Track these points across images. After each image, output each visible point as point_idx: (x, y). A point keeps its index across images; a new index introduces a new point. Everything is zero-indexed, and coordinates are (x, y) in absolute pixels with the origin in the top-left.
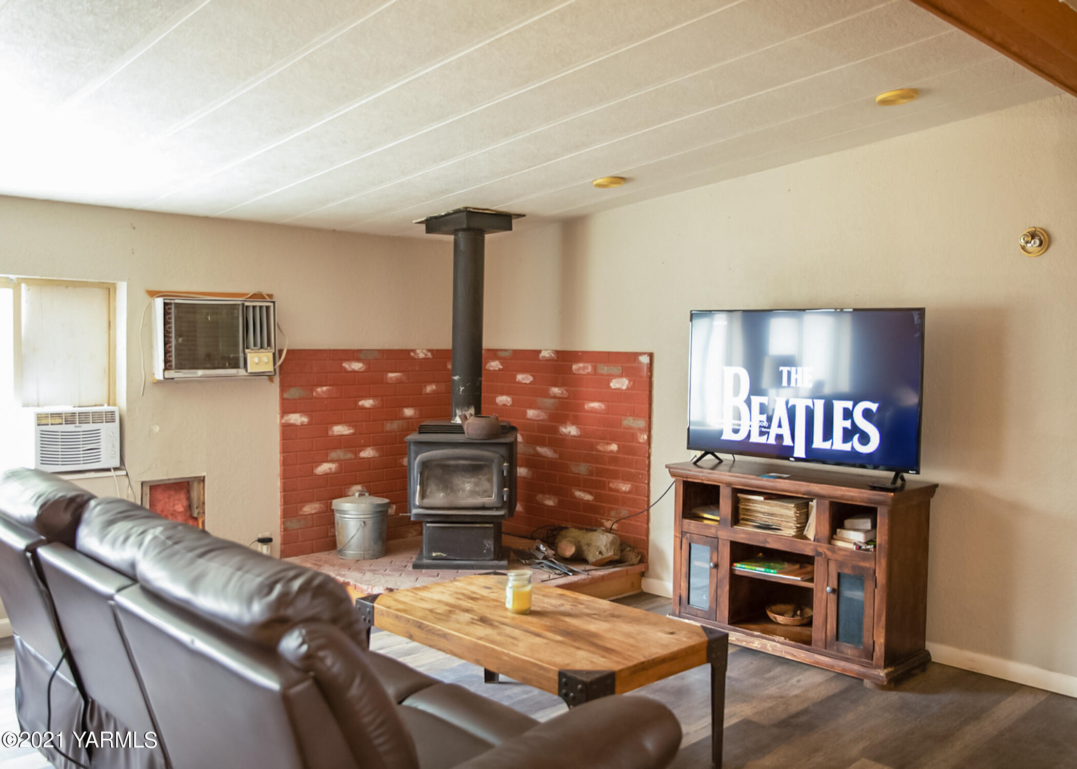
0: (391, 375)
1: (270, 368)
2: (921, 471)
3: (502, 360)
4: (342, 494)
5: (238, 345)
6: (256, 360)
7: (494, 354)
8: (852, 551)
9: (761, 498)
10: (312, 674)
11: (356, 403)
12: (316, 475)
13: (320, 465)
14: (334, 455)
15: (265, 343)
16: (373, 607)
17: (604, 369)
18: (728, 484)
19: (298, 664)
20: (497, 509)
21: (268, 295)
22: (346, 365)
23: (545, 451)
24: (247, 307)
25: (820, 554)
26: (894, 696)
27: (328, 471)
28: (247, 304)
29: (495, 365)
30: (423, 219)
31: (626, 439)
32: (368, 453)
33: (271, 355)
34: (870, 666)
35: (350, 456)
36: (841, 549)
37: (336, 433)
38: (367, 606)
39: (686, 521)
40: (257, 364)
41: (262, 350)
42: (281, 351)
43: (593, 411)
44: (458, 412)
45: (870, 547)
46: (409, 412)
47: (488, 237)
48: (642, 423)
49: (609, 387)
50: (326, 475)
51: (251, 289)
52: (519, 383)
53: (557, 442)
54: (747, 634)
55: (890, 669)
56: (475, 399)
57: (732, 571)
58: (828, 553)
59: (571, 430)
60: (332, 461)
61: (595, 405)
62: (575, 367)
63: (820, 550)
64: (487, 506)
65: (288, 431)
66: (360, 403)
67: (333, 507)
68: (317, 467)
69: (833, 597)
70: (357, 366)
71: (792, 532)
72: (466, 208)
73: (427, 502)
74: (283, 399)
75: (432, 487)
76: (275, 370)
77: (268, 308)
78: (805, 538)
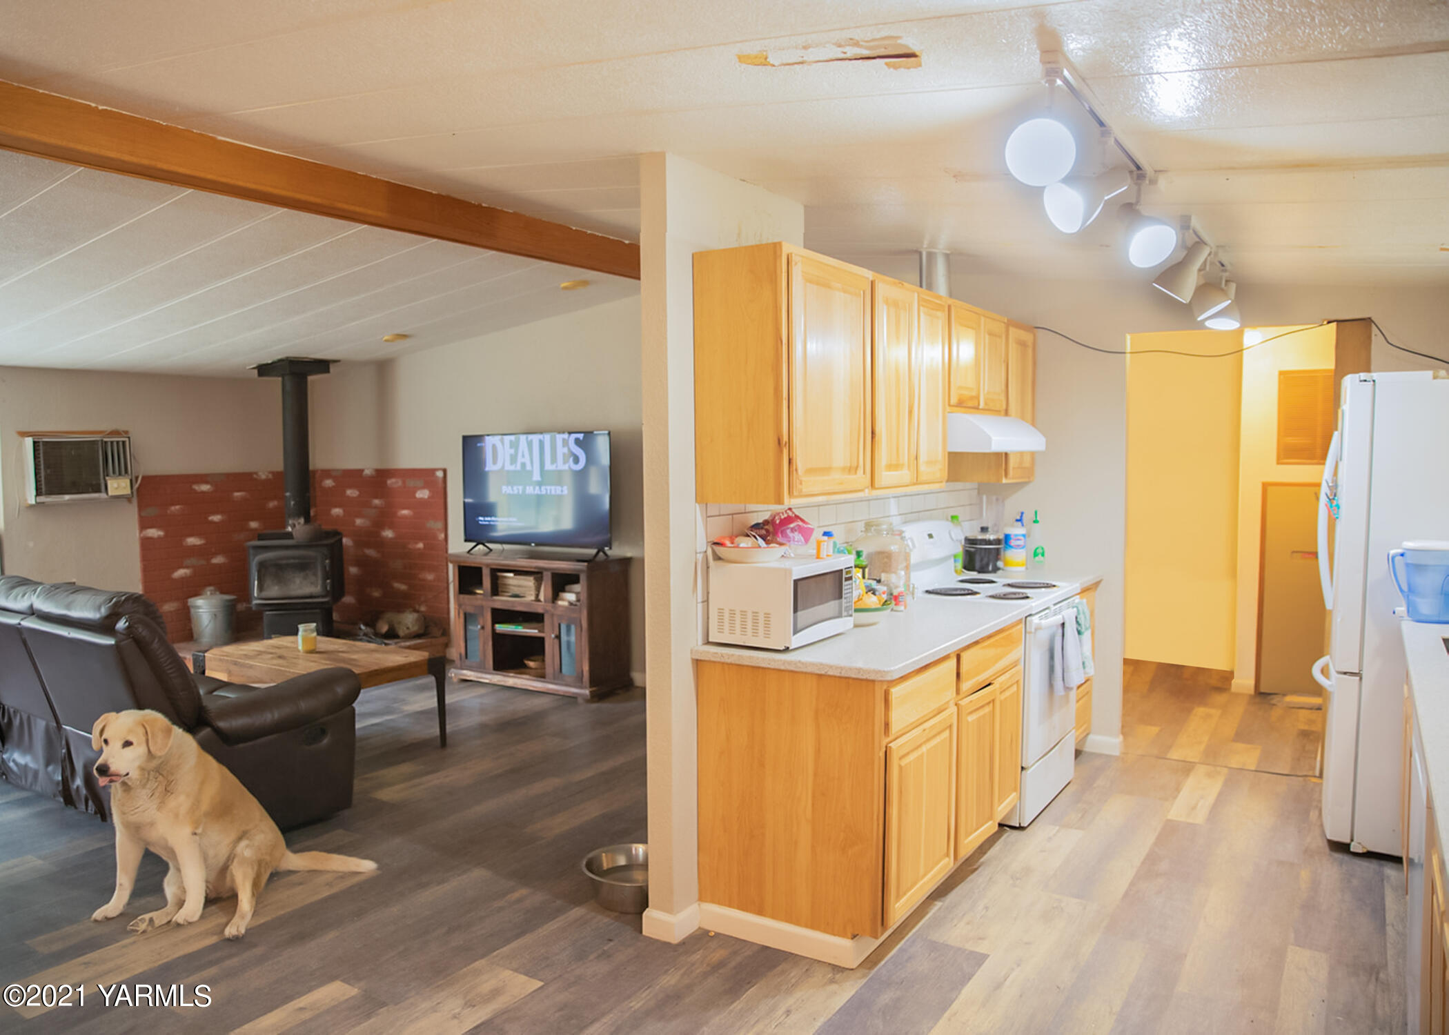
0: (237, 494)
1: (127, 491)
2: (613, 548)
3: (335, 478)
4: (197, 594)
5: (99, 474)
6: (116, 485)
7: (327, 473)
8: (566, 607)
9: (511, 575)
10: (131, 636)
11: (206, 518)
12: (173, 579)
13: (176, 571)
14: (188, 562)
15: (122, 471)
16: (204, 656)
17: (411, 483)
18: (487, 565)
19: (124, 632)
20: (323, 597)
21: (124, 432)
22: (196, 487)
23: (371, 552)
24: (106, 442)
25: (547, 611)
26: (595, 706)
27: (184, 575)
28: (105, 440)
29: (329, 483)
30: (255, 366)
31: (428, 537)
32: (218, 560)
33: (128, 481)
34: (581, 687)
35: (203, 562)
36: (560, 606)
37: (189, 544)
38: (201, 656)
39: (462, 596)
40: (117, 488)
41: (120, 477)
42: (137, 478)
43: (405, 517)
44: (290, 522)
45: (578, 603)
46: (254, 525)
47: (310, 378)
48: (440, 525)
49: (415, 497)
50: (182, 579)
51: (107, 426)
52: (348, 497)
53: (380, 544)
54: (504, 676)
55: (594, 689)
56: (304, 511)
57: (493, 630)
58: (552, 610)
59: (388, 534)
60: (187, 567)
61: (405, 512)
62: (389, 482)
63: (547, 608)
64: (314, 594)
65: (146, 543)
66: (210, 518)
67: (189, 604)
68: (173, 572)
69: (556, 641)
70: (205, 488)
71: (533, 598)
72: (287, 358)
73: (264, 594)
74: (141, 517)
75: (268, 582)
76: (132, 493)
77: (124, 442)
78: (539, 601)
